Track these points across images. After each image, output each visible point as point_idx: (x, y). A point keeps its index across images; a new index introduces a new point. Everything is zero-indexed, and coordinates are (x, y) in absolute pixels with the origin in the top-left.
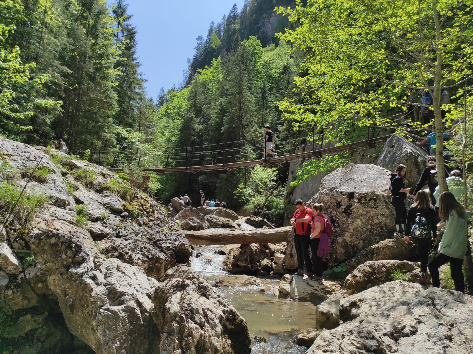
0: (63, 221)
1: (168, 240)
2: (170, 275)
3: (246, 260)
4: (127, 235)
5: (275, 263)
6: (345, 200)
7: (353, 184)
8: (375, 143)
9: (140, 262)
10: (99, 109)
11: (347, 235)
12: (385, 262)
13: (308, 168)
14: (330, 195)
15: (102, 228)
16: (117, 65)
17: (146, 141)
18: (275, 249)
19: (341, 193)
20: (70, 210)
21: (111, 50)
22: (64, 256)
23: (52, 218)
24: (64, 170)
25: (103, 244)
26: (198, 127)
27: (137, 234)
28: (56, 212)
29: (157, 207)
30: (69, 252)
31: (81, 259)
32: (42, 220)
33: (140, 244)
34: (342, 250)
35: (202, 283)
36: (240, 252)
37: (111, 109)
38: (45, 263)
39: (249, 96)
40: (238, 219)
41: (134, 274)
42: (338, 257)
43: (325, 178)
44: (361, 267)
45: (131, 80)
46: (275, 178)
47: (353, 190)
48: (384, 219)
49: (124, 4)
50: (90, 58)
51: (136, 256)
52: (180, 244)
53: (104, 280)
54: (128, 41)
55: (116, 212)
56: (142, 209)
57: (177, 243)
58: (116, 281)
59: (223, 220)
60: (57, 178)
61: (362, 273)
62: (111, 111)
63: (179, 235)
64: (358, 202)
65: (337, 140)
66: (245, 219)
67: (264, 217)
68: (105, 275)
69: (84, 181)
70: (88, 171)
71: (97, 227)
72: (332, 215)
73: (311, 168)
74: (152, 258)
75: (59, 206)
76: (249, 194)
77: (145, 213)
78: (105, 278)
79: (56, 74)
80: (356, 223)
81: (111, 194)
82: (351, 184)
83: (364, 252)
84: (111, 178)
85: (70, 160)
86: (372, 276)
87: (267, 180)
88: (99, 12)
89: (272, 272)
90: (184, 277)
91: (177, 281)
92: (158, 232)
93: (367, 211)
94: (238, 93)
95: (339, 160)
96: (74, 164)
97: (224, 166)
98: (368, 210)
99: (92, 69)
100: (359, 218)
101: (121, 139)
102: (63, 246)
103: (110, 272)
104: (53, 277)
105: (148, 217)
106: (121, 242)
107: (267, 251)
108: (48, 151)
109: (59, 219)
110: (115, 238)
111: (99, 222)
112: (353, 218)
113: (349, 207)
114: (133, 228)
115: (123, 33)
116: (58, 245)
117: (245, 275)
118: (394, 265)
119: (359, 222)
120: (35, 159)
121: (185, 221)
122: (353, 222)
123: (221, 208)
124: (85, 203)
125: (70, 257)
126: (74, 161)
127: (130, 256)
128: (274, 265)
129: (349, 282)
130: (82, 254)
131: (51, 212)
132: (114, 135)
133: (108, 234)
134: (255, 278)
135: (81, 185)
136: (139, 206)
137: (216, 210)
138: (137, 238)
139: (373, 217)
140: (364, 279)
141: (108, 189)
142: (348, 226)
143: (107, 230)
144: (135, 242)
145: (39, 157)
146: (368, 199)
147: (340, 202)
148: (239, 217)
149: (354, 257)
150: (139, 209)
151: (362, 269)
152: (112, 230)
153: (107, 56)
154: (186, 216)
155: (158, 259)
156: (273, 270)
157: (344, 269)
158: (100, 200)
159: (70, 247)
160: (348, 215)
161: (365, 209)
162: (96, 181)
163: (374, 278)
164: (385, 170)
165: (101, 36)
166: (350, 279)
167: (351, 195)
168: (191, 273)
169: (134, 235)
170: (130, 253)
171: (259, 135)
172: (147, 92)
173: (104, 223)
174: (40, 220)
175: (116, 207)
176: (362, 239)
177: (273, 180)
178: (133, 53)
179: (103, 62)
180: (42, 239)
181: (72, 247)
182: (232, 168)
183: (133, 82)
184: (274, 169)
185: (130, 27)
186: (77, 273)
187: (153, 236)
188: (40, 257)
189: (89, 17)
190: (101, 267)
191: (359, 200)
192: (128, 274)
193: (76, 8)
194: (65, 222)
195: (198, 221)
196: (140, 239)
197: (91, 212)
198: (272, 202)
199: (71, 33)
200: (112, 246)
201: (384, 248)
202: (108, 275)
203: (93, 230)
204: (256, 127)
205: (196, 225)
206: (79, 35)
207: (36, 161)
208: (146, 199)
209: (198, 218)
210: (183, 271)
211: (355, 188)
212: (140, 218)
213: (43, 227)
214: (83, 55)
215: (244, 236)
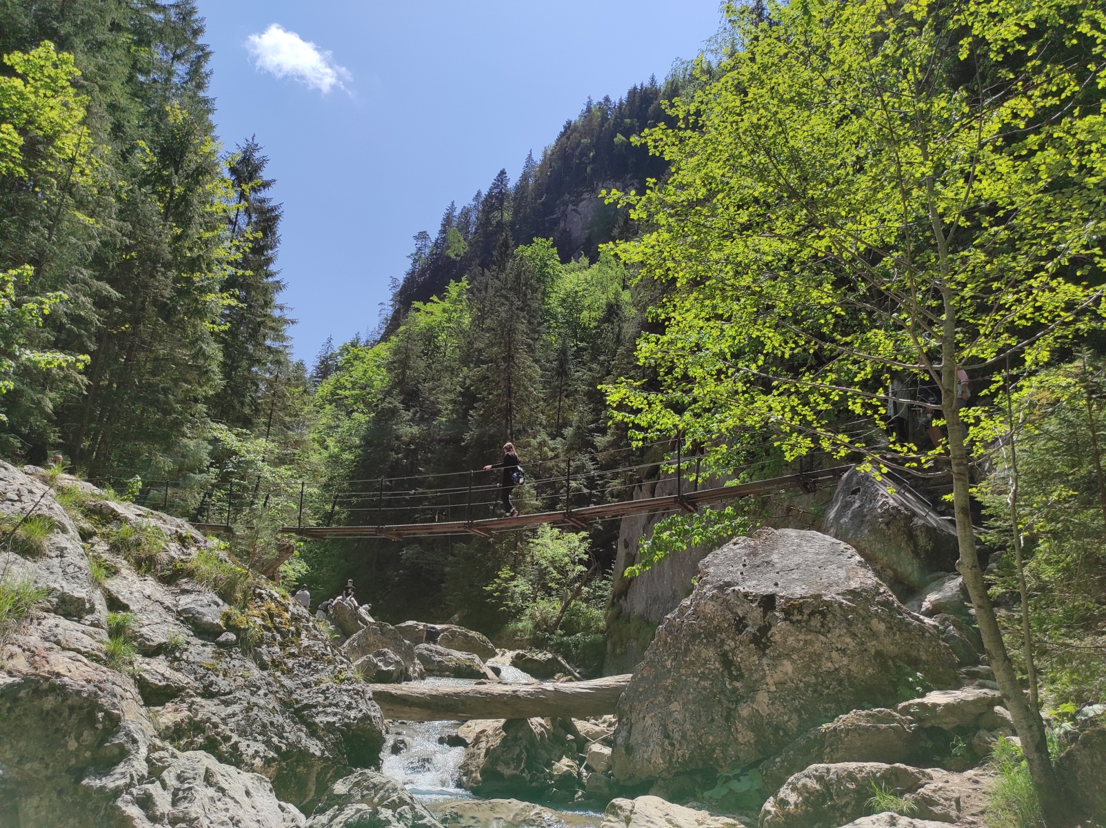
0: (72, 654)
1: (330, 705)
2: (339, 796)
3: (519, 759)
4: (230, 693)
5: (588, 768)
6: (755, 614)
7: (772, 575)
8: (814, 482)
9: (258, 762)
10: (176, 381)
11: (762, 697)
12: (852, 765)
13: (665, 535)
14: (720, 600)
15: (168, 672)
16: (229, 284)
17: (281, 461)
18: (587, 733)
19: (746, 595)
20: (92, 625)
21: (219, 253)
22: (72, 745)
23: (47, 645)
24: (87, 525)
25: (169, 715)
26: (408, 430)
27: (253, 688)
28: (57, 631)
29: (308, 621)
30: (86, 733)
31: (116, 751)
32: (20, 650)
33: (261, 714)
34: (750, 736)
35: (422, 817)
36: (504, 740)
37: (206, 383)
38: (19, 762)
39: (529, 367)
40: (494, 655)
41: (248, 793)
42: (741, 754)
43: (707, 559)
44: (798, 780)
45: (259, 319)
46: (586, 557)
47: (771, 590)
48: (845, 661)
49: (257, 155)
50: (168, 266)
51: (249, 747)
52: (360, 715)
53: (170, 808)
54: (260, 235)
55: (205, 632)
56: (270, 625)
57: (352, 714)
58: (200, 811)
59: (459, 656)
60: (68, 545)
61: (800, 794)
62: (205, 388)
63: (357, 693)
64: (785, 620)
65: (730, 473)
66: (510, 654)
67: (557, 652)
68: (175, 794)
69: (134, 552)
70: (145, 530)
71: (156, 670)
72: (726, 648)
73: (671, 535)
74: (288, 752)
75: (67, 616)
76: (522, 594)
77: (279, 637)
78: (174, 803)
79: (82, 298)
80: (781, 668)
81: (198, 587)
82: (768, 575)
83: (803, 742)
84: (199, 548)
85: (102, 502)
86: (824, 802)
87: (567, 559)
88: (197, 168)
89: (580, 793)
90: (376, 800)
91: (358, 811)
92: (306, 685)
93: (806, 641)
94: (504, 358)
95: (735, 518)
96: (113, 510)
97: (470, 526)
98: (809, 637)
99: (169, 289)
100: (788, 656)
101: (221, 455)
102: (74, 716)
103: (186, 786)
104: (35, 801)
105: (283, 646)
106: (214, 709)
107: (570, 737)
108: (52, 478)
109: (64, 649)
110: (198, 699)
111: (162, 657)
112: (773, 658)
113: (765, 629)
114: (246, 674)
115: (250, 217)
116: (61, 714)
117: (514, 801)
118: (874, 774)
119: (787, 666)
120: (19, 496)
121: (364, 658)
122: (775, 666)
123: (454, 628)
124: (131, 607)
125: (87, 748)
126: (113, 504)
127: (235, 747)
128: (585, 774)
129: (769, 817)
130: (120, 739)
131: (46, 629)
132: (206, 443)
133: (183, 689)
134: (538, 808)
135: (125, 562)
136: (264, 619)
137: (443, 631)
138: (254, 699)
139: (820, 655)
140: (806, 811)
141: (190, 574)
142: (764, 677)
143: (180, 678)
144: (249, 709)
145: (30, 492)
146: (807, 612)
147: (744, 618)
148: (497, 650)
149: (778, 754)
150: (264, 626)
151: (799, 785)
152: (192, 677)
153: (208, 265)
154: (368, 646)
155: (304, 754)
156: (582, 786)
157: (757, 785)
158: (169, 600)
159: (92, 720)
160: (764, 650)
161: (801, 637)
162: (163, 555)
163: (829, 806)
164: (843, 545)
165: (197, 219)
166: (773, 810)
167: (768, 602)
168: (395, 790)
169: (247, 693)
170: (235, 738)
171: (550, 454)
172: (292, 346)
173: (176, 659)
174: (15, 649)
175: (208, 619)
176: (797, 710)
177: (581, 562)
178: (269, 261)
179: (197, 277)
180: (21, 698)
181: (95, 720)
182: (488, 531)
183: (262, 322)
184: (584, 534)
185: (266, 206)
186: (102, 788)
187: (295, 696)
188: (8, 747)
189: (176, 178)
190: (165, 774)
191: (788, 613)
192: (231, 793)
193: (145, 157)
194: (80, 657)
195: (398, 658)
196: (262, 702)
197: (144, 630)
198: (576, 613)
199: (129, 210)
200: (190, 719)
201: (848, 731)
202: (181, 794)
203: (147, 676)
204: (543, 436)
205: (390, 668)
206: (145, 216)
207: (21, 501)
208: (283, 602)
209: (396, 652)
210: (375, 785)
211: (776, 585)
212: (264, 649)
213: (20, 668)
214: (151, 260)
215: (515, 696)
